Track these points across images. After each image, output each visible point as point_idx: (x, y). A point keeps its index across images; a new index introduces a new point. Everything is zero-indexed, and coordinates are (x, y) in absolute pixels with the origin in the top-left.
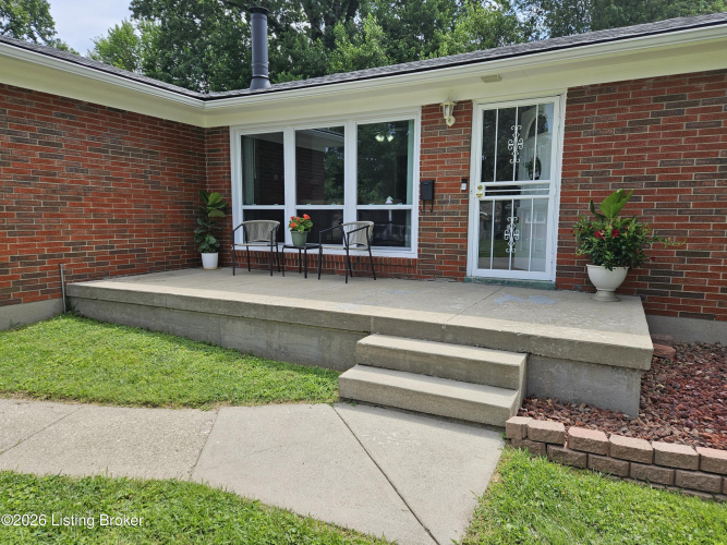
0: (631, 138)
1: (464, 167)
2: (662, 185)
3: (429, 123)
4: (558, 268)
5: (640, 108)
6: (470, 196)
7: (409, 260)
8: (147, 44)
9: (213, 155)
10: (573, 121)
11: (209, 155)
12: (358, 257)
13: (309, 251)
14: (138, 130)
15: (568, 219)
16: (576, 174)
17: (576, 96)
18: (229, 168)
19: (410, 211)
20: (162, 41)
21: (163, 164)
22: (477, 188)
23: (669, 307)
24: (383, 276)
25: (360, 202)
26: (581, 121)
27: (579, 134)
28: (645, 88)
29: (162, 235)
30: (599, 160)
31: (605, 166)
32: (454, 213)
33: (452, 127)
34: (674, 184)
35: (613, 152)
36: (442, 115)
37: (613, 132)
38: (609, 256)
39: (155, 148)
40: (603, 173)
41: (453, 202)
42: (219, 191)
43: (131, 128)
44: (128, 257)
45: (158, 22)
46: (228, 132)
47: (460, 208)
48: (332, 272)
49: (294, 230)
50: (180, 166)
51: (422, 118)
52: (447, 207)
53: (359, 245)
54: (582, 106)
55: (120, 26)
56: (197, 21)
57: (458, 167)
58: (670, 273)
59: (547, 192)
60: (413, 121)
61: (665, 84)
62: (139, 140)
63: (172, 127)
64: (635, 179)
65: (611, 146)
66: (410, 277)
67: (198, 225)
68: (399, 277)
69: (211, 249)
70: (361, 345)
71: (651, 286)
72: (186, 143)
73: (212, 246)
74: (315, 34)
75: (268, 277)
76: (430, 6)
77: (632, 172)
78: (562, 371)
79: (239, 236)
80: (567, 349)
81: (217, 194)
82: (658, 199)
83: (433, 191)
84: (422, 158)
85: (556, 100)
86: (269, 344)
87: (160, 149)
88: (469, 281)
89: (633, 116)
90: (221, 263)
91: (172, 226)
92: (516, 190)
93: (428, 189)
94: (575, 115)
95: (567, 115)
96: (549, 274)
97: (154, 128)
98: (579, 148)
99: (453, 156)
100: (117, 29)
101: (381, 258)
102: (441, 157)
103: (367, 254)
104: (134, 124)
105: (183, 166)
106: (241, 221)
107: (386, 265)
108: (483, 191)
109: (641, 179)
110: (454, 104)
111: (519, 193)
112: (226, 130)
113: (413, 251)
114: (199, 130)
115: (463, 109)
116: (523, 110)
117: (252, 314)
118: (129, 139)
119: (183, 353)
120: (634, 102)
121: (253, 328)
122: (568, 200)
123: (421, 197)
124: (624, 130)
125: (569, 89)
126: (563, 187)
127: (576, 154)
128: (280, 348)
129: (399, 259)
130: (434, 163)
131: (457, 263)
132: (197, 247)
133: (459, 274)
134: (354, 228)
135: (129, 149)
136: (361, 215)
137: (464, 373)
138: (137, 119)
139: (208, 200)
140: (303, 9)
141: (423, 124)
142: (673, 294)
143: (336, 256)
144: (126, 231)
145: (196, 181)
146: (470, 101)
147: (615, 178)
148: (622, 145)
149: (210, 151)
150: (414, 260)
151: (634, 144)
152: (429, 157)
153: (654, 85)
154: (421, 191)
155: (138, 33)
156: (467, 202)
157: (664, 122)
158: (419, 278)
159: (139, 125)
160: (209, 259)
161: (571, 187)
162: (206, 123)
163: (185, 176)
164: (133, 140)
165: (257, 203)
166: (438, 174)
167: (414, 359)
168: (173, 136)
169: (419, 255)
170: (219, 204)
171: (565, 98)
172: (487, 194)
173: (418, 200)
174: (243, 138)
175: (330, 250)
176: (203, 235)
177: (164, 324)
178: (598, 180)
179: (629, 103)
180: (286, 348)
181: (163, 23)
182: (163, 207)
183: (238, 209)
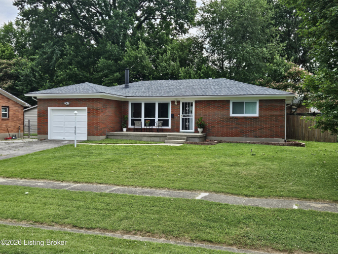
1: (179, 112)
3: (172, 104)
16: (197, 114)
17: (196, 102)
18: (128, 110)
19: (169, 119)
22: (181, 116)
24: (164, 132)
25: (159, 118)
26: (197, 106)
28: (205, 102)
30: (200, 112)
33: (177, 105)
36: (175, 103)
37: (202, 108)
52: (176, 119)
60: (169, 103)
66: (169, 132)
69: (125, 127)
79: (130, 125)
82: (208, 118)
83: (174, 116)
84: (171, 110)
85: (193, 102)
88: (180, 132)
89: (204, 106)
92: (188, 116)
98: (197, 110)
101: (164, 129)
102: (175, 110)
103: (161, 128)
106: (130, 121)
112: (127, 101)
113: (170, 127)
115: (178, 102)
116: (188, 103)
126: (195, 116)
129: (167, 129)
131: (178, 129)
132: (122, 127)
139: (124, 117)
149: (123, 106)
151: (204, 110)
156: (180, 118)
157: (208, 107)
165: (134, 117)
166: (174, 113)
173: (171, 117)
174: (131, 103)
176: (123, 124)
178: (200, 115)
183: (130, 118)
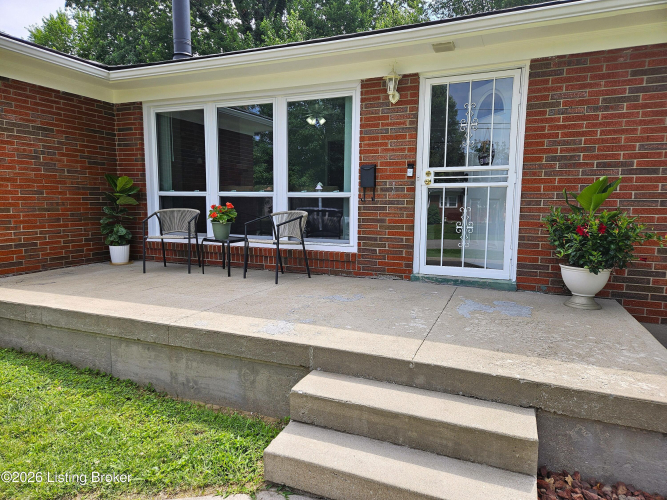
0: (604, 117)
1: (410, 150)
2: (641, 171)
3: (369, 99)
4: (519, 266)
5: (615, 83)
6: (417, 183)
7: (348, 254)
8: (82, 34)
9: (124, 135)
10: (537, 98)
11: (119, 135)
12: (290, 251)
13: (232, 245)
14: (25, 102)
15: (530, 210)
16: (540, 159)
17: (541, 70)
18: (143, 150)
19: (348, 199)
20: (96, 31)
21: (59, 143)
22: (425, 175)
23: (649, 312)
24: (319, 273)
25: (291, 189)
26: (546, 97)
27: (544, 113)
28: (621, 60)
29: (60, 226)
30: (567, 143)
31: (574, 150)
32: (398, 203)
33: (397, 104)
34: (656, 171)
35: (583, 134)
36: (386, 91)
37: (584, 110)
38: (596, 256)
39: (48, 124)
40: (572, 157)
41: (397, 189)
42: (129, 175)
43: (15, 100)
44: (13, 252)
45: (92, 13)
46: (141, 108)
47: (405, 196)
48: (261, 267)
49: (214, 221)
50: (81, 146)
51: (362, 94)
52: (389, 196)
53: (290, 238)
54: (548, 81)
55: (55, 16)
56: (132, 13)
57: (403, 150)
58: (650, 274)
59: (505, 180)
60: (350, 98)
61: (646, 55)
62: (27, 114)
63: (72, 100)
64: (609, 165)
65: (581, 126)
66: (348, 274)
67: (105, 214)
68: (336, 274)
69: (121, 241)
70: (296, 394)
71: (628, 288)
72: (90, 120)
73: (121, 237)
74: (245, 29)
75: (185, 274)
76: (352, 6)
77: (606, 157)
78: (587, 436)
79: (154, 226)
80: (596, 406)
81: (126, 178)
82: (637, 188)
83: (375, 178)
84: (362, 139)
85: (516, 74)
86: (174, 377)
87: (56, 125)
88: (417, 279)
89: (607, 93)
90: (133, 257)
91: (72, 215)
92: (463, 177)
93: (369, 175)
94: (539, 91)
95: (530, 91)
96: (508, 272)
97: (48, 101)
98: (543, 128)
99: (397, 137)
100: (52, 18)
101: (316, 252)
102: (383, 138)
103: (300, 247)
104: (20, 95)
105: (87, 146)
106: (157, 208)
107: (321, 260)
108: (432, 177)
109: (617, 165)
110: (399, 78)
111: (466, 180)
112: (138, 106)
113: (351, 244)
114: (108, 106)
115: (409, 84)
116: (478, 84)
117: (151, 337)
118: (14, 112)
119: (54, 392)
120: (608, 76)
121: (153, 354)
122: (530, 189)
123: (361, 184)
124: (597, 109)
125: (533, 61)
126: (524, 174)
127: (540, 136)
128: (188, 381)
129: (337, 253)
130: (376, 145)
131: (402, 258)
132: (105, 239)
133: (404, 272)
134: (285, 218)
135: (14, 124)
136: (293, 203)
137: (450, 444)
138: (25, 90)
139: (116, 185)
140: (234, 6)
141: (362, 100)
142: (653, 297)
143: (265, 249)
144: (10, 222)
145: (103, 164)
146: (417, 75)
147: (587, 164)
148: (595, 125)
149: (120, 130)
150: (354, 255)
151: (608, 124)
152: (370, 139)
153: (633, 57)
154: (361, 178)
155: (73, 23)
156: (414, 190)
157: (644, 99)
158: (358, 275)
159: (27, 96)
160: (119, 253)
161: (534, 174)
162: (115, 98)
163: (89, 158)
164: (20, 113)
165: (175, 188)
166: (380, 158)
167: (375, 419)
168: (74, 112)
169: (359, 250)
170: (131, 189)
171: (527, 71)
172: (436, 181)
173: (357, 187)
174: (159, 116)
175: (257, 242)
176: (111, 225)
177: (40, 345)
178: (566, 166)
179: (602, 77)
180: (196, 383)
181: (97, 13)
182: (60, 193)
183: (153, 195)
